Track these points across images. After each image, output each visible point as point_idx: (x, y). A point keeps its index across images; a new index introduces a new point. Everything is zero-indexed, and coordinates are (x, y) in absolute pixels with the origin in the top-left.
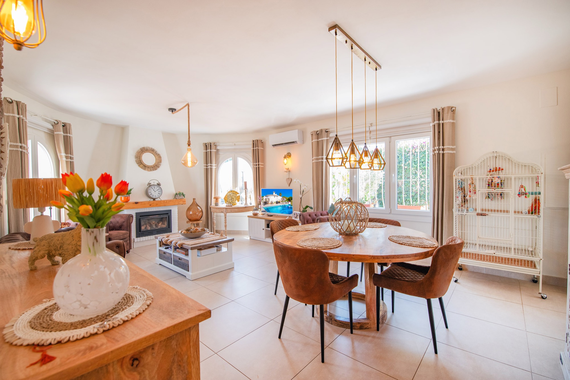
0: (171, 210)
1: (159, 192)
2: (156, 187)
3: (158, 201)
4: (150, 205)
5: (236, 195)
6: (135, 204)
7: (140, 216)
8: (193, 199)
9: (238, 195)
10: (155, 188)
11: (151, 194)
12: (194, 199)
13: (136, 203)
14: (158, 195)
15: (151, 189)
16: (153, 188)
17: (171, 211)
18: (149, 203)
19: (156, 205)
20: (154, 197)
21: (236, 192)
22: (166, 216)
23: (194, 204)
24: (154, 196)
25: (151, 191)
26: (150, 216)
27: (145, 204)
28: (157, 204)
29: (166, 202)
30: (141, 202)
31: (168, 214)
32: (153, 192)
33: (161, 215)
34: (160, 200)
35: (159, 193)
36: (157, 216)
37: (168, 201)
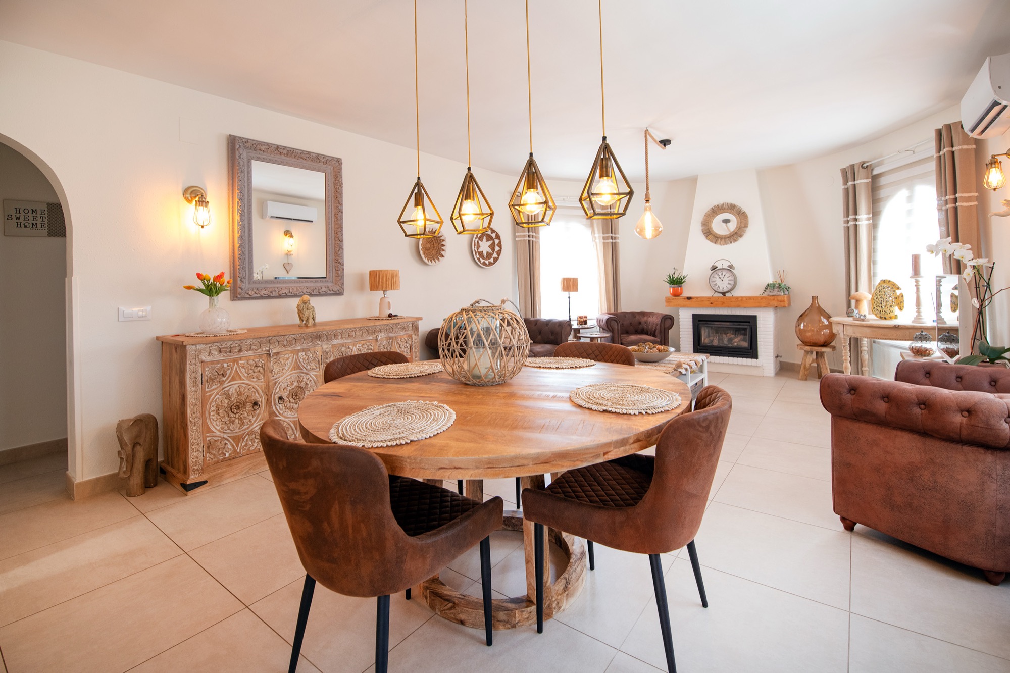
0: (756, 316)
1: (730, 282)
2: (725, 273)
3: (730, 298)
4: (711, 303)
6: (687, 300)
7: (699, 321)
8: (812, 297)
9: (899, 292)
10: (722, 274)
11: (716, 285)
12: (814, 298)
13: (689, 298)
14: (728, 286)
15: (717, 276)
16: (720, 274)
17: (755, 317)
18: (709, 300)
19: (722, 304)
20: (721, 290)
21: (894, 285)
22: (746, 327)
23: (815, 309)
24: (721, 288)
25: (714, 279)
27: (703, 301)
28: (724, 303)
29: (742, 300)
30: (697, 298)
31: (749, 322)
32: (718, 282)
33: (735, 323)
34: (731, 295)
35: (729, 284)
36: (728, 323)
37: (744, 299)
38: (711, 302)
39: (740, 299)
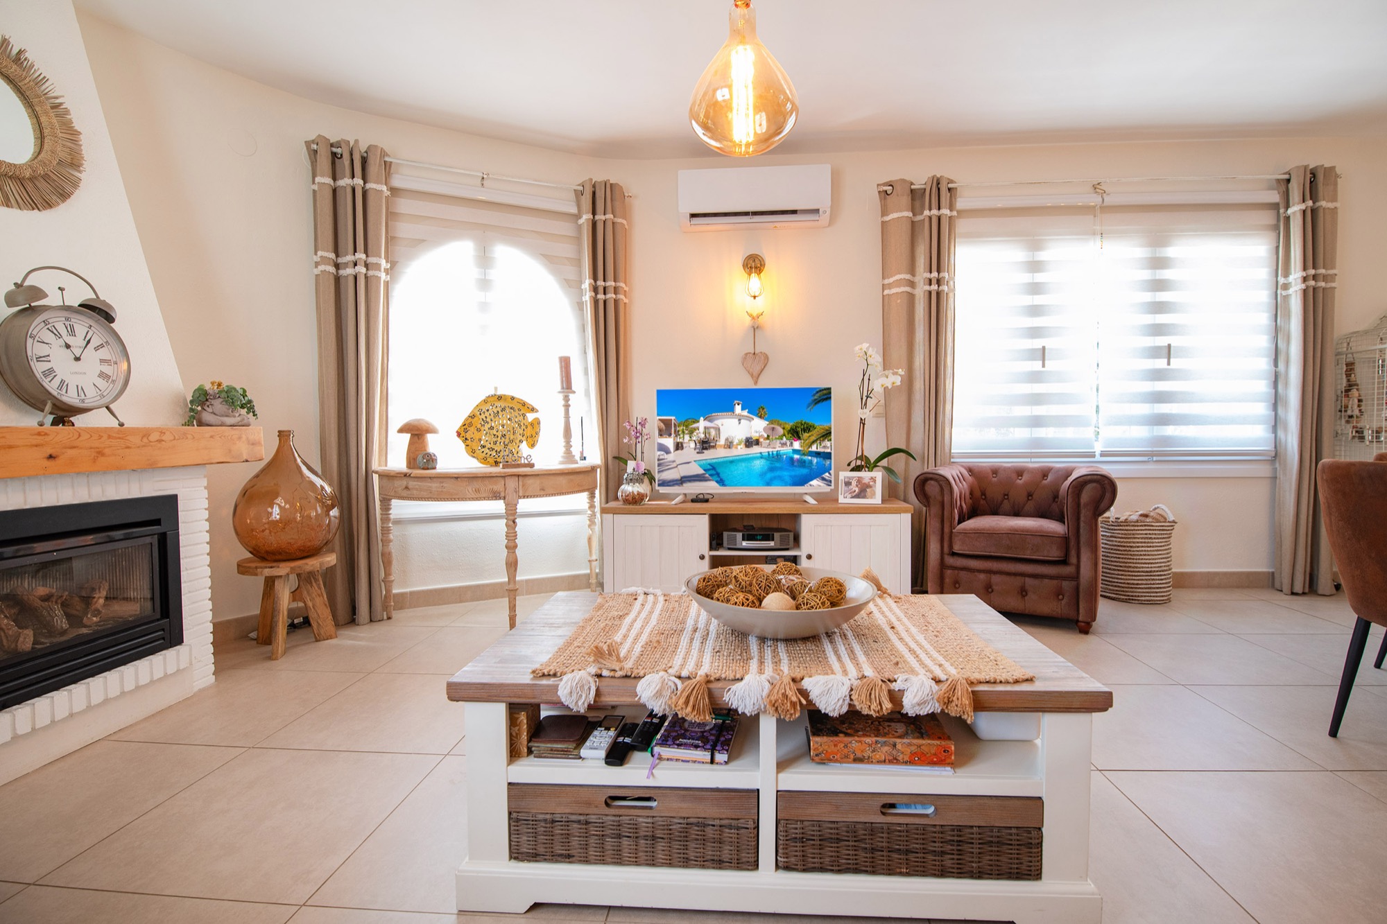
0: (176, 496)
1: (107, 369)
2: (81, 329)
4: (51, 457)
5: (524, 415)
8: (279, 432)
9: (531, 417)
10: (72, 332)
11: (42, 372)
12: (284, 435)
14: (102, 383)
15: (47, 336)
16: (63, 331)
17: (172, 501)
18: (39, 440)
19: (95, 460)
20: (71, 398)
21: (524, 404)
22: (149, 541)
23: (283, 464)
24: (69, 392)
25: (43, 350)
26: (39, 547)
27: (10, 447)
28: (101, 453)
31: (157, 522)
32: (58, 361)
33: (115, 534)
34: (110, 422)
35: (102, 375)
36: (89, 539)
38: (49, 451)
39: (154, 437)
